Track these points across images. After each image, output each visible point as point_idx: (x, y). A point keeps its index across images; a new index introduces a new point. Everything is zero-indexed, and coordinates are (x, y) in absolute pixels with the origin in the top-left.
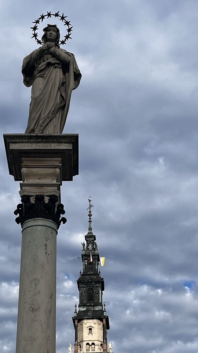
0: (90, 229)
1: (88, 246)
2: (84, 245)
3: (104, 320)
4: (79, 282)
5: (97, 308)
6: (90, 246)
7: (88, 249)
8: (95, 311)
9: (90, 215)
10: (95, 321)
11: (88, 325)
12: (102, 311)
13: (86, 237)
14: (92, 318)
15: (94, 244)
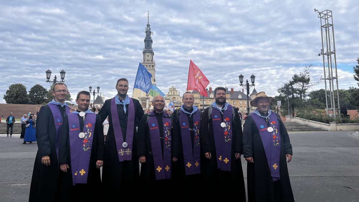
0: (148, 22)
1: (147, 28)
2: (146, 28)
3: (152, 53)
4: (144, 41)
5: (150, 49)
6: (148, 28)
7: (147, 29)
8: (149, 50)
9: (148, 17)
10: (150, 53)
11: (147, 54)
12: (152, 50)
13: (147, 25)
14: (149, 52)
15: (149, 27)
